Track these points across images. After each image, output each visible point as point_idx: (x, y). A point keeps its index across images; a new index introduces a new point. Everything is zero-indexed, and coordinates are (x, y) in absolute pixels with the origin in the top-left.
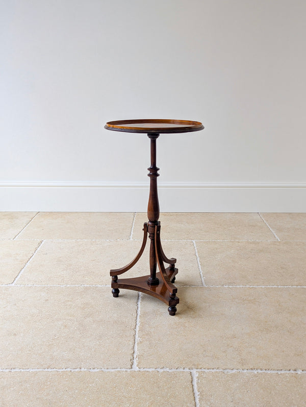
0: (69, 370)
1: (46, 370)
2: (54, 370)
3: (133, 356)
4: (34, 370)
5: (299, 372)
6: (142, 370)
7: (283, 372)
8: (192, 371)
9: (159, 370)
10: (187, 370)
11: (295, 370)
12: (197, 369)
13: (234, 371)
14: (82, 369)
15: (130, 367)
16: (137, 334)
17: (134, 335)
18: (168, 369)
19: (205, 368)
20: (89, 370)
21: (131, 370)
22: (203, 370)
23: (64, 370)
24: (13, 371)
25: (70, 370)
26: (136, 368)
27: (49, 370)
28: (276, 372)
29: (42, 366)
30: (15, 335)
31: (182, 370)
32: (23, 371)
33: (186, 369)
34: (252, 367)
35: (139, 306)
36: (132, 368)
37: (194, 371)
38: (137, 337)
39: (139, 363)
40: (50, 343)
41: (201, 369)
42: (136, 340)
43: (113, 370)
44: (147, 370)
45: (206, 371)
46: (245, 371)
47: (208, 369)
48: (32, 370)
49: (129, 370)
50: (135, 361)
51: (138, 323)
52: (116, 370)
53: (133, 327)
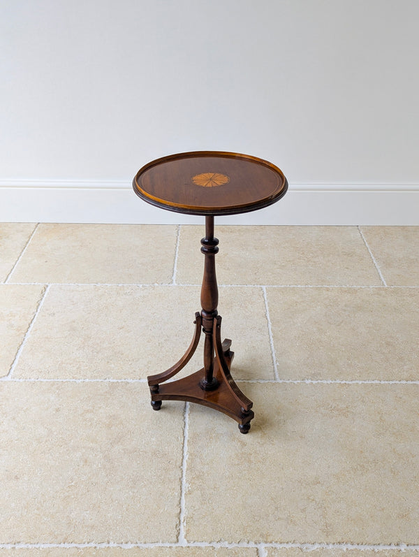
0: (92, 545)
1: (62, 545)
2: (74, 545)
3: (179, 518)
4: (46, 546)
5: (403, 548)
6: (191, 545)
7: (381, 548)
8: (258, 546)
9: (214, 544)
10: (252, 545)
11: (398, 545)
12: (266, 542)
13: (317, 546)
14: (112, 544)
15: (176, 540)
16: (184, 475)
17: (181, 479)
18: (226, 544)
19: (276, 542)
20: (120, 545)
21: (177, 545)
22: (274, 545)
23: (86, 545)
24: (17, 547)
25: (94, 545)
26: (183, 542)
27: (67, 545)
28: (372, 548)
29: (57, 538)
30: (16, 478)
31: (245, 545)
32: (30, 546)
33: (251, 542)
34: (339, 539)
35: (187, 420)
36: (178, 541)
37: (262, 547)
38: (184, 481)
39: (188, 532)
40: (67, 494)
41: (271, 542)
42: (183, 487)
43: (152, 546)
44: (199, 544)
45: (279, 546)
46: (331, 546)
47: (281, 543)
48: (42, 546)
49: (174, 546)
50: (182, 527)
51: (185, 454)
52: (157, 545)
53: (179, 464)
